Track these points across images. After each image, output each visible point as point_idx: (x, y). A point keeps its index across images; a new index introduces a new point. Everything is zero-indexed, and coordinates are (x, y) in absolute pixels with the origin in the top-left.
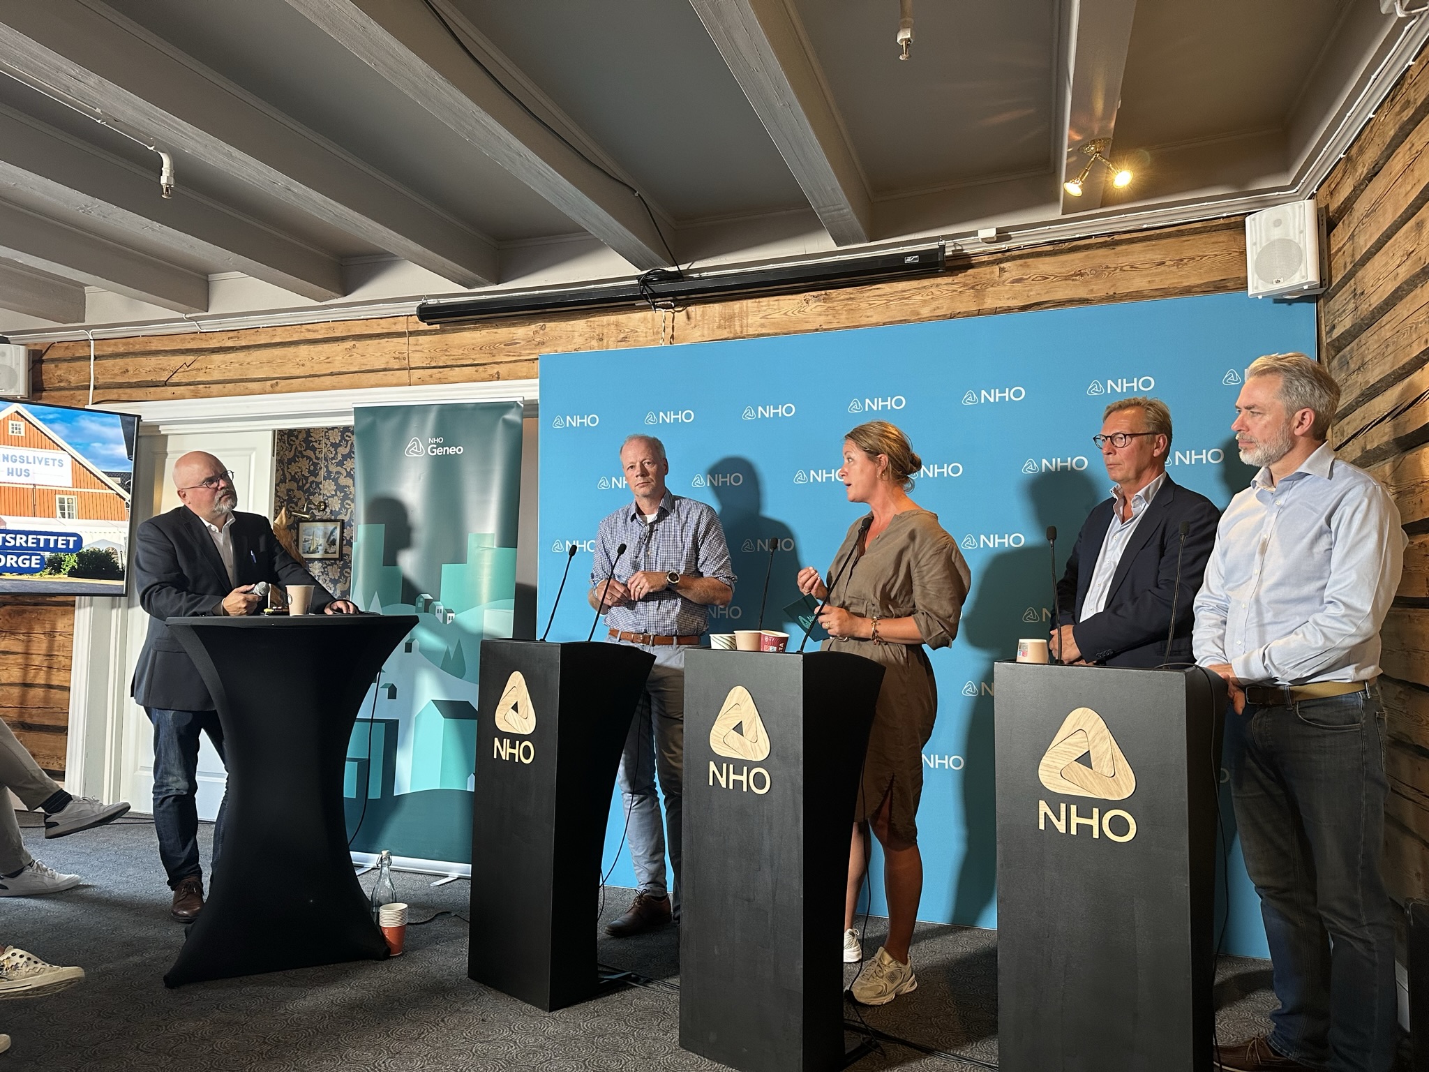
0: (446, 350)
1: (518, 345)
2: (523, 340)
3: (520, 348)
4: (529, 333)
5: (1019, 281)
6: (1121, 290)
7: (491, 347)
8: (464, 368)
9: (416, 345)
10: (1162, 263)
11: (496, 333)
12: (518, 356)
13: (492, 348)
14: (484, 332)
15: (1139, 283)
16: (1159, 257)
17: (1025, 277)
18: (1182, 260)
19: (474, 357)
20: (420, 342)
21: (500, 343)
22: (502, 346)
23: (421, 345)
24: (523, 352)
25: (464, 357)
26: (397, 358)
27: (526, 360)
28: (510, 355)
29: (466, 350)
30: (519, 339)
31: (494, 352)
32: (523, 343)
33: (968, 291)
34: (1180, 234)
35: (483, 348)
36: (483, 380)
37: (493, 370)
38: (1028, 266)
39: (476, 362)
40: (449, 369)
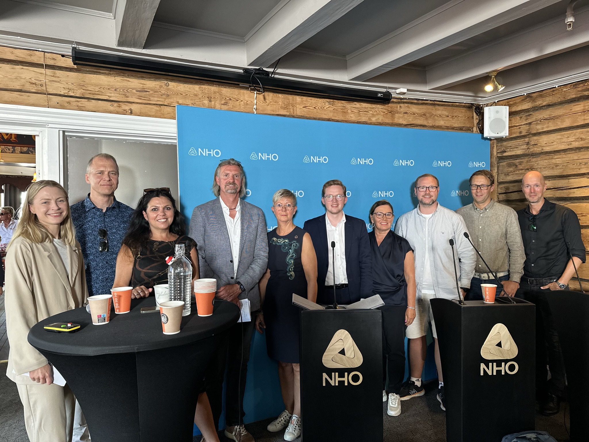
0: (83, 86)
1: (147, 93)
2: (152, 90)
3: (148, 95)
4: (156, 86)
5: (406, 113)
6: (437, 124)
7: (125, 90)
8: (100, 102)
9: (53, 76)
10: (448, 116)
11: (128, 81)
12: (148, 100)
13: (126, 92)
14: (119, 79)
15: (442, 123)
16: (447, 114)
17: (408, 112)
18: (453, 116)
19: (110, 95)
20: (58, 75)
21: (133, 89)
22: (134, 91)
23: (58, 77)
24: (152, 98)
25: (100, 93)
26: (33, 84)
27: (154, 104)
28: (141, 99)
29: (102, 89)
30: (148, 89)
31: (128, 94)
32: (151, 92)
33: (389, 114)
34: (452, 106)
35: (118, 90)
36: (118, 113)
37: (126, 107)
38: (409, 107)
39: (111, 99)
40: (86, 100)
